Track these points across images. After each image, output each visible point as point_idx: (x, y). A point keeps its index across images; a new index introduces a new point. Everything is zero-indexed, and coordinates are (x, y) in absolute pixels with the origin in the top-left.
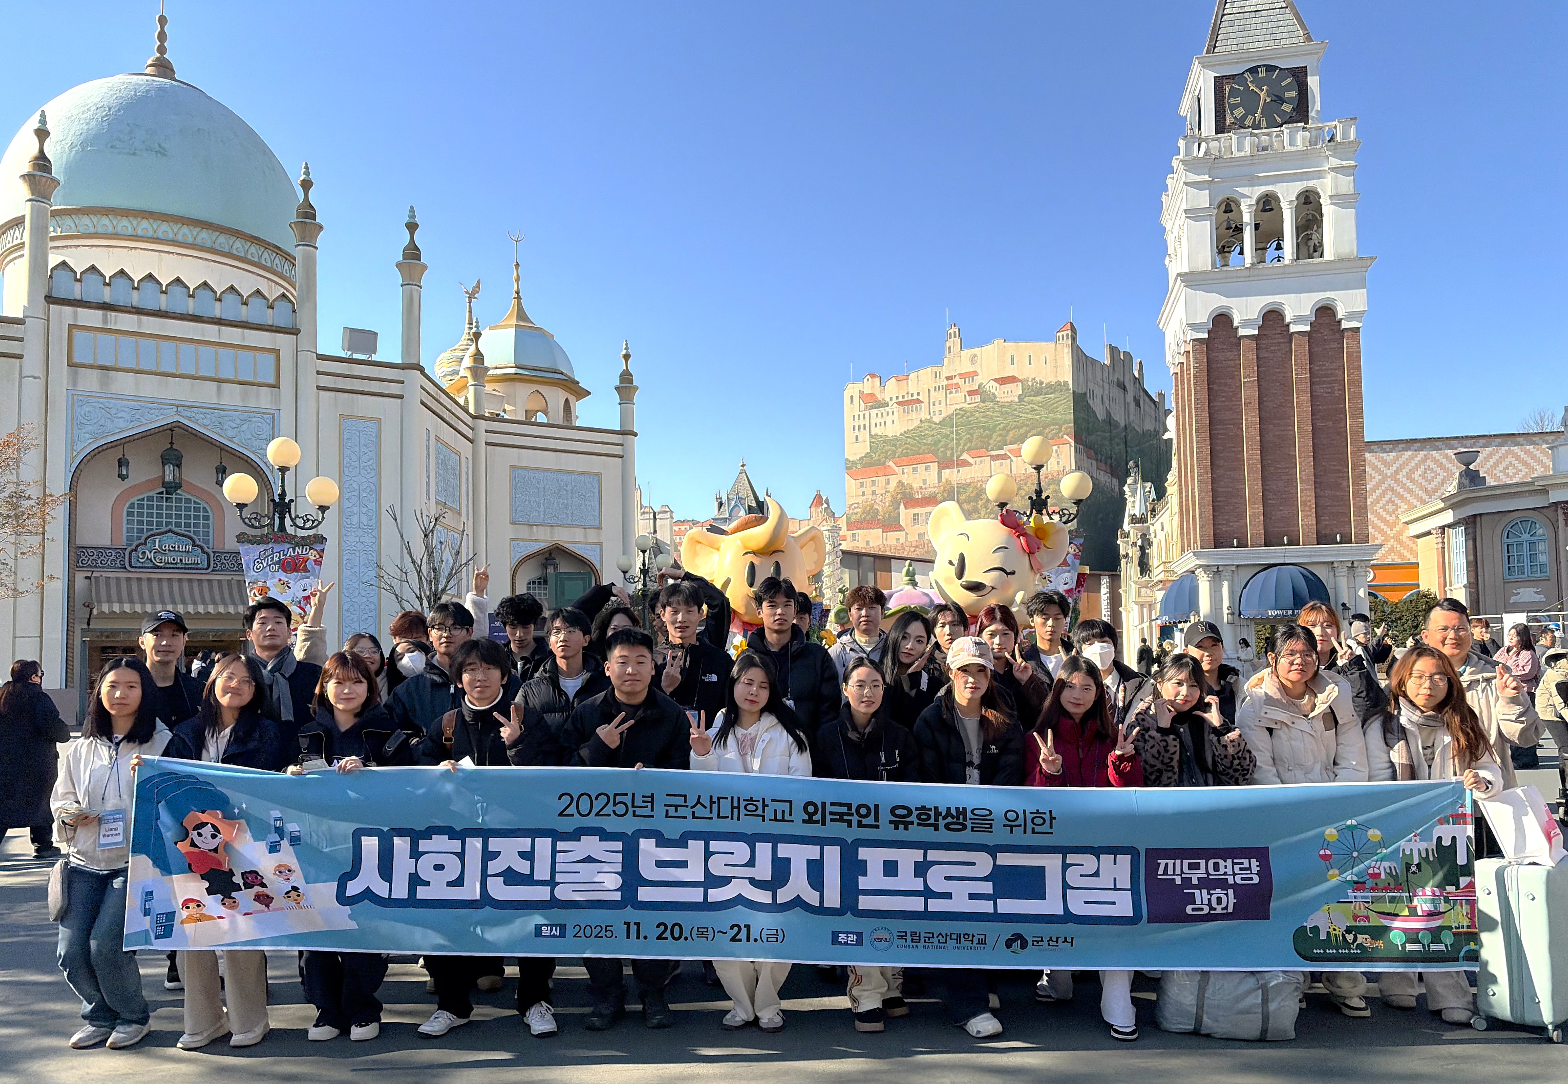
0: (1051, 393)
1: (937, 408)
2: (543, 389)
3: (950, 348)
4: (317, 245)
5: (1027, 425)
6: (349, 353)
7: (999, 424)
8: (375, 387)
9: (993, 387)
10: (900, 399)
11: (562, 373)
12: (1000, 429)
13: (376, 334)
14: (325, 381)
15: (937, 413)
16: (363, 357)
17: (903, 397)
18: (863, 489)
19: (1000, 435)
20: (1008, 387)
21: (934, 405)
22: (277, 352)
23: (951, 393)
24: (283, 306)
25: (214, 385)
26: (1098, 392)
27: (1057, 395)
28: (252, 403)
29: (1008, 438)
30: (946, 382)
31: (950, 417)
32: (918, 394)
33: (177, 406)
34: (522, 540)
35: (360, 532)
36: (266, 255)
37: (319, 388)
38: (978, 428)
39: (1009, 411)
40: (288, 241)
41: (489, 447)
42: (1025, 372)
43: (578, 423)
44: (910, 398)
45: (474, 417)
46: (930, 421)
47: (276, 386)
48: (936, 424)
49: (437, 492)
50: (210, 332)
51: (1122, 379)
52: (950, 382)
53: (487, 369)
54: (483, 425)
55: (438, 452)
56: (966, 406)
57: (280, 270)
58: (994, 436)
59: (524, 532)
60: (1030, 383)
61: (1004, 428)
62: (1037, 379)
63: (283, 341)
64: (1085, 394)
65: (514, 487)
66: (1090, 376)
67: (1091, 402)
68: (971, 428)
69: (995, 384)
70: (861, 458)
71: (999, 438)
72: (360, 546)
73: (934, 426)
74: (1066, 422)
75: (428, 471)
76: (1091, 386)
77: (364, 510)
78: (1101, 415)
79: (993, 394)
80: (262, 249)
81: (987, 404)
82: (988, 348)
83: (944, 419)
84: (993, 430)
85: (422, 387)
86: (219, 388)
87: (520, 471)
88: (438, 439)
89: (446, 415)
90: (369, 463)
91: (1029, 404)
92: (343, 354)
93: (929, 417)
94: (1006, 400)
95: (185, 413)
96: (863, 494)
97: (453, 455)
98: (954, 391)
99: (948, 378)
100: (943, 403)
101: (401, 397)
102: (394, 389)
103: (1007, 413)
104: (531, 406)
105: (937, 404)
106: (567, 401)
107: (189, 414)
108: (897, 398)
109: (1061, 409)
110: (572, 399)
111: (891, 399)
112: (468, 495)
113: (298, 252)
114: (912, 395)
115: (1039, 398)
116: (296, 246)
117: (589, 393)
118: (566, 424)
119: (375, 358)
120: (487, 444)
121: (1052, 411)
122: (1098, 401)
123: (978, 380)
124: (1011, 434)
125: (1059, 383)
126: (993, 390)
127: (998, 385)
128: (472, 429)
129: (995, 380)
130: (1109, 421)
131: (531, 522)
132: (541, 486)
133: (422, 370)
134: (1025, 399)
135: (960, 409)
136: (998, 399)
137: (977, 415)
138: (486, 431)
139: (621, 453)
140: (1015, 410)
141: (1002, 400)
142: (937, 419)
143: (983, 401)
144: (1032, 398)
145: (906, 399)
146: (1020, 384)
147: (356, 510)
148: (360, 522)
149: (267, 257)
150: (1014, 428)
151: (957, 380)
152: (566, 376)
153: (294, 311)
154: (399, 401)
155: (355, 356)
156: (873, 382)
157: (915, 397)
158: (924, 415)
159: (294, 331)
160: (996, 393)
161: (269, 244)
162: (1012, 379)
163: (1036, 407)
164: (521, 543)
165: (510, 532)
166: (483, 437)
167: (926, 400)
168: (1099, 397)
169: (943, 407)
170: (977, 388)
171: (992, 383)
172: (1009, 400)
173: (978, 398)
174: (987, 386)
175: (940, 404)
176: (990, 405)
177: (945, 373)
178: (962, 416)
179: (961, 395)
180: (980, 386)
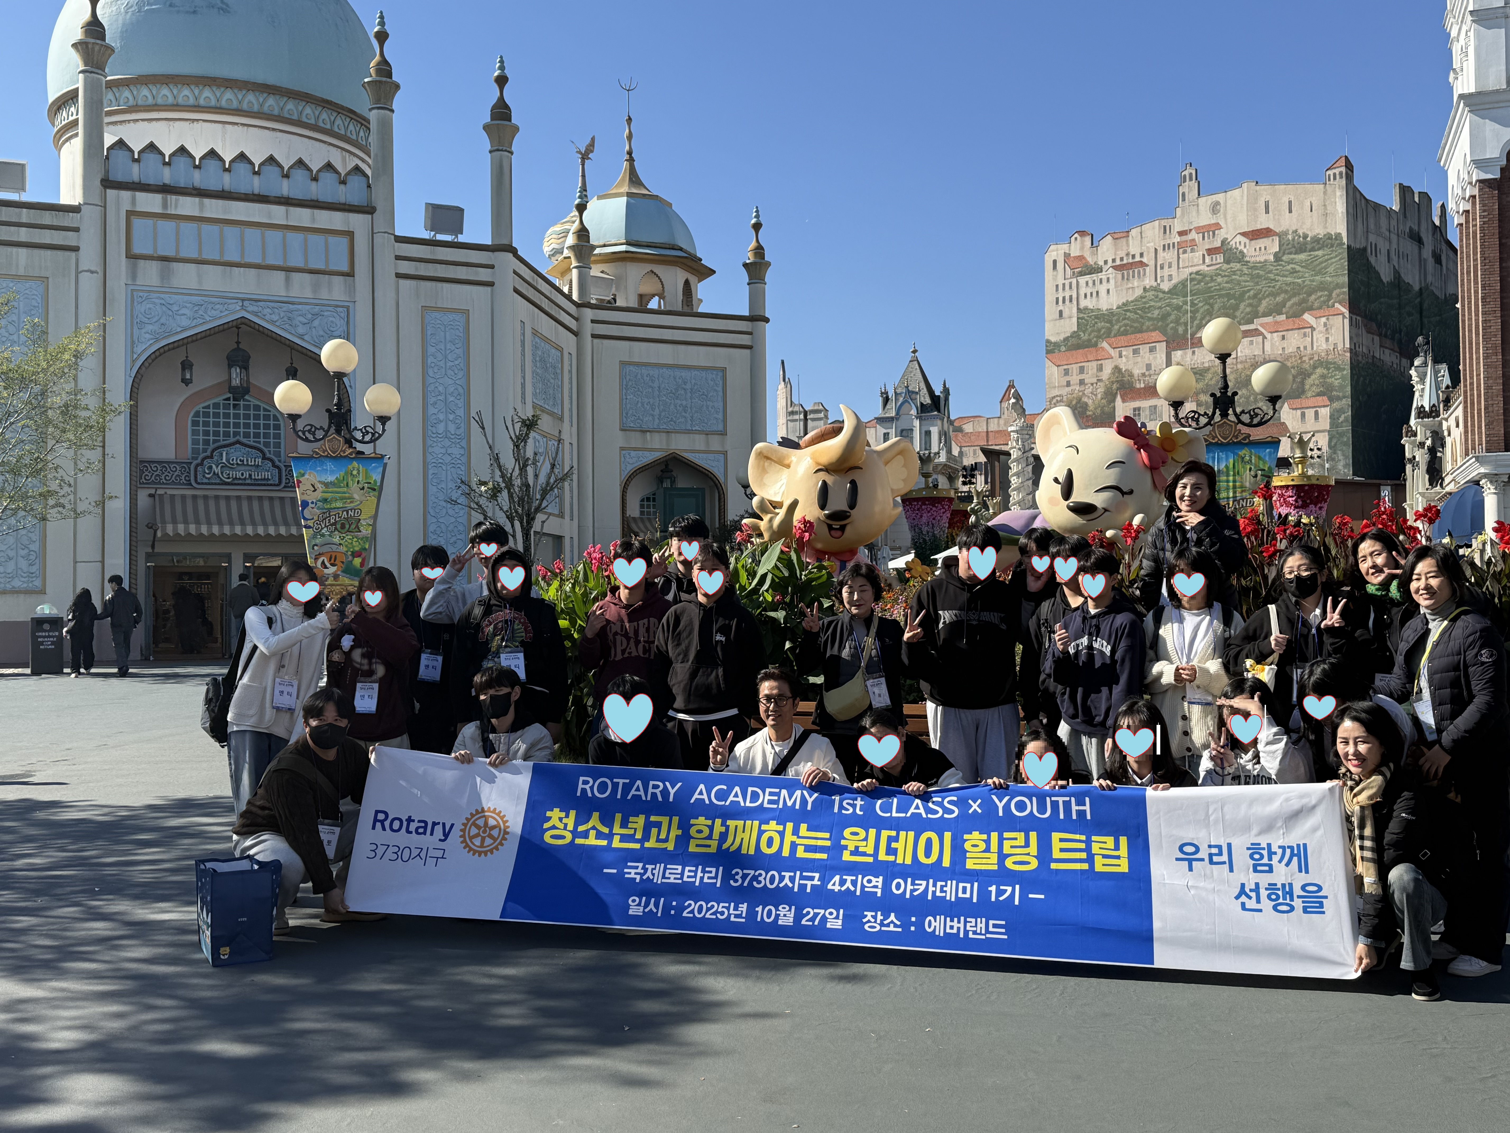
0: (1319, 249)
1: (1166, 272)
2: (659, 269)
3: (1184, 194)
4: (394, 107)
5: (1286, 292)
6: (433, 233)
7: (1249, 291)
8: (461, 273)
9: (1239, 243)
10: (1118, 262)
11: (681, 249)
12: (1249, 298)
13: (461, 210)
14: (406, 267)
15: (1166, 278)
16: (448, 238)
17: (1122, 259)
18: (1068, 378)
19: (1250, 305)
20: (1262, 243)
21: (1162, 268)
22: (350, 234)
23: (1185, 252)
24: (356, 182)
25: (281, 275)
26: (1383, 246)
27: (1327, 251)
28: (324, 294)
29: (1261, 309)
30: (1178, 239)
31: (1183, 283)
32: (1142, 255)
33: (243, 300)
34: (635, 449)
35: (447, 443)
36: (339, 122)
37: (399, 276)
38: (1220, 296)
39: (1261, 273)
40: (362, 103)
41: (596, 341)
42: (1285, 223)
43: (701, 310)
44: (1131, 260)
45: (578, 305)
46: (1156, 289)
47: (350, 274)
48: (1164, 292)
49: (535, 395)
50: (277, 214)
51: (1416, 228)
52: (1184, 238)
53: (594, 248)
54: (589, 314)
55: (536, 347)
56: (1204, 268)
57: (354, 137)
58: (1242, 306)
59: (636, 440)
60: (1290, 237)
61: (1255, 296)
62: (1301, 232)
63: (357, 222)
64: (1365, 249)
65: (624, 388)
66: (1372, 226)
67: (1372, 260)
68: (1211, 297)
69: (1244, 240)
70: (1066, 339)
71: (1248, 309)
72: (448, 459)
73: (1161, 295)
74: (1338, 286)
75: (523, 371)
76: (1372, 238)
77: (451, 417)
78: (1386, 275)
79: (1241, 252)
80: (335, 114)
81: (1232, 265)
82: (1236, 193)
83: (1175, 286)
84: (1241, 298)
85: (515, 272)
86: (287, 279)
87: (631, 368)
88: (535, 333)
89: (545, 304)
90: (457, 362)
91: (1289, 263)
92: (426, 235)
93: (1154, 284)
94: (1258, 259)
95: (251, 308)
96: (1068, 384)
97: (553, 351)
98: (1189, 250)
99: (1181, 233)
100: (1174, 265)
101: (491, 284)
102: (483, 275)
103: (1258, 276)
104: (645, 289)
105: (1166, 267)
106: (687, 283)
107: (255, 309)
108: (1114, 260)
109: (1331, 269)
110: (693, 279)
111: (1106, 262)
112: (571, 397)
113: (373, 116)
114: (1133, 256)
115: (1302, 256)
116: (370, 110)
117: (714, 272)
118: (687, 310)
119: (461, 239)
120: (594, 336)
121: (1319, 273)
122: (1383, 258)
123: (1222, 234)
124: (1264, 303)
125: (1329, 236)
126: (1242, 247)
127: (1247, 241)
128: (577, 319)
129: (1244, 234)
130: (1398, 282)
131: (645, 427)
132: (656, 385)
133: (514, 252)
134: (1284, 258)
135: (1197, 273)
136: (1247, 259)
137: (1219, 279)
138: (593, 321)
139: (749, 343)
140: (1270, 272)
141: (1253, 259)
142: (1166, 286)
143: (1227, 261)
144: (1292, 256)
145: (1125, 262)
146: (1276, 239)
147: (441, 417)
148: (446, 431)
149: (340, 124)
150: (1268, 296)
151: (1193, 235)
152: (685, 252)
153: (369, 186)
154: (489, 289)
155: (440, 237)
156: (1082, 242)
157: (1138, 259)
158: (1149, 282)
159: (369, 210)
160: (1245, 251)
161: (343, 108)
162: (1266, 233)
163: (1298, 268)
164: (633, 453)
165: (620, 439)
166: (589, 328)
167: (1152, 263)
168: (1384, 252)
169: (1174, 271)
170: (1219, 245)
171: (1240, 238)
172: (1262, 259)
173: (1220, 258)
174: (1233, 243)
175: (1170, 267)
176: (1236, 266)
177: (1178, 226)
178: (1199, 282)
179: (1199, 254)
180: (1223, 242)
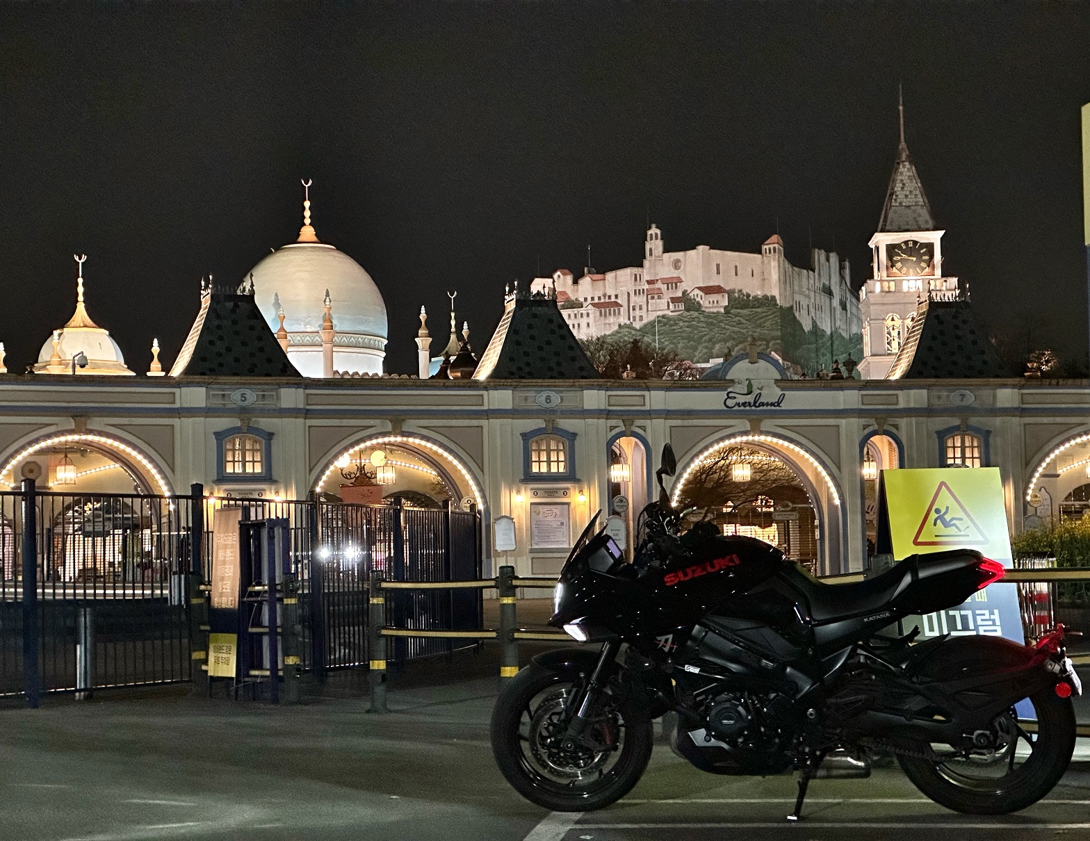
0: (758, 307)
1: (638, 313)
3: (651, 250)
5: (734, 339)
7: (706, 335)
9: (697, 295)
10: (596, 301)
12: (705, 341)
15: (637, 319)
17: (599, 298)
19: (706, 347)
20: (714, 297)
21: (634, 309)
23: (653, 298)
26: (804, 302)
27: (764, 309)
29: (715, 351)
30: (646, 287)
31: (652, 324)
32: (616, 296)
38: (683, 338)
39: (715, 322)
42: (731, 284)
44: (607, 300)
46: (630, 327)
48: (636, 330)
51: (827, 283)
52: (652, 286)
56: (669, 313)
58: (700, 348)
60: (736, 295)
61: (710, 340)
62: (744, 292)
64: (792, 307)
66: (796, 288)
67: (797, 314)
68: (675, 338)
69: (700, 293)
71: (705, 351)
73: (633, 332)
74: (774, 338)
76: (797, 297)
78: (807, 326)
79: (698, 303)
81: (691, 312)
82: (691, 253)
83: (646, 326)
84: (699, 341)
91: (736, 316)
93: (628, 322)
94: (712, 310)
98: (656, 297)
99: (649, 282)
100: (644, 307)
103: (712, 324)
105: (637, 309)
108: (593, 299)
109: (768, 324)
111: (586, 299)
114: (610, 297)
115: (746, 312)
121: (760, 326)
122: (804, 312)
123: (683, 286)
124: (717, 346)
125: (765, 297)
126: (698, 299)
127: (703, 294)
129: (699, 288)
130: (816, 329)
134: (732, 311)
135: (663, 316)
136: (703, 309)
137: (681, 324)
140: (721, 321)
141: (707, 310)
142: (637, 325)
143: (687, 310)
144: (739, 311)
145: (602, 301)
146: (726, 296)
150: (720, 341)
151: (659, 285)
156: (565, 280)
157: (613, 299)
158: (623, 320)
160: (701, 302)
162: (717, 290)
163: (744, 321)
167: (625, 305)
168: (805, 307)
169: (644, 313)
170: (680, 295)
171: (697, 292)
172: (715, 310)
173: (682, 306)
174: (691, 294)
175: (641, 309)
176: (695, 314)
177: (646, 277)
178: (665, 325)
179: (664, 301)
180: (684, 292)
